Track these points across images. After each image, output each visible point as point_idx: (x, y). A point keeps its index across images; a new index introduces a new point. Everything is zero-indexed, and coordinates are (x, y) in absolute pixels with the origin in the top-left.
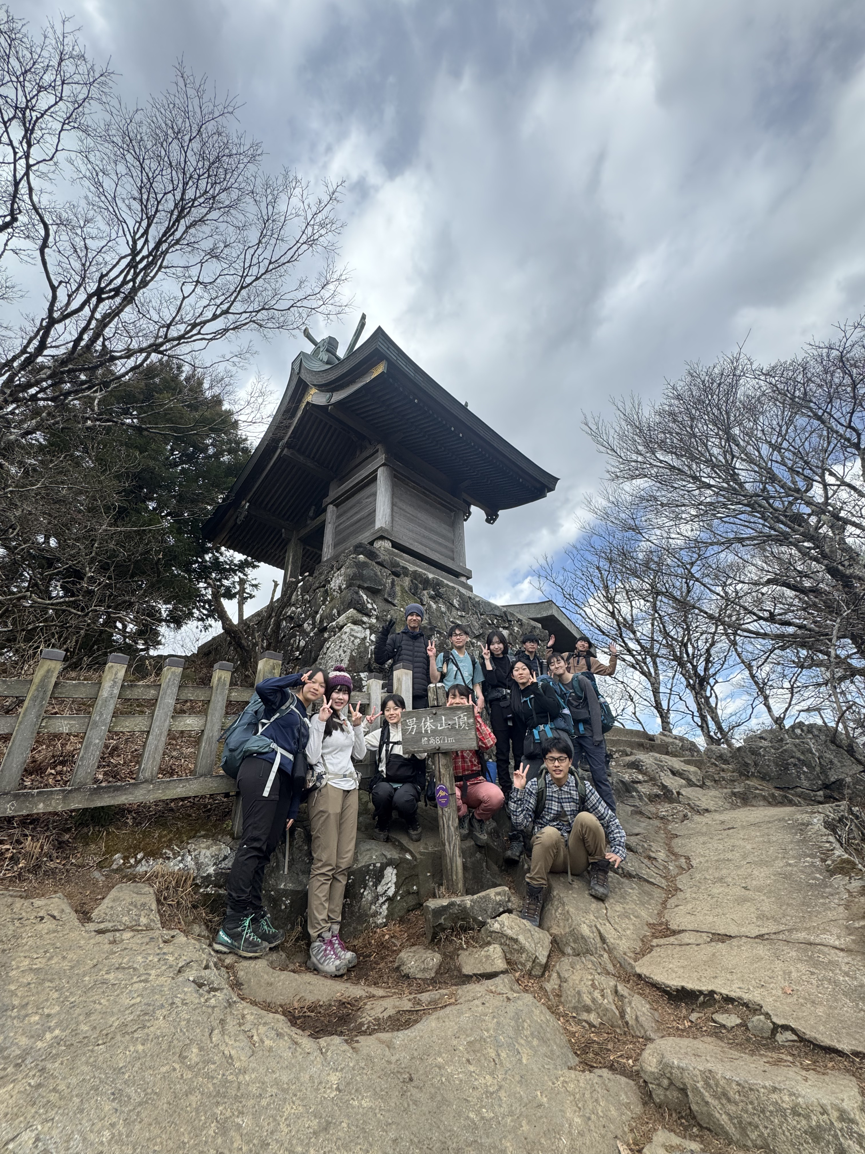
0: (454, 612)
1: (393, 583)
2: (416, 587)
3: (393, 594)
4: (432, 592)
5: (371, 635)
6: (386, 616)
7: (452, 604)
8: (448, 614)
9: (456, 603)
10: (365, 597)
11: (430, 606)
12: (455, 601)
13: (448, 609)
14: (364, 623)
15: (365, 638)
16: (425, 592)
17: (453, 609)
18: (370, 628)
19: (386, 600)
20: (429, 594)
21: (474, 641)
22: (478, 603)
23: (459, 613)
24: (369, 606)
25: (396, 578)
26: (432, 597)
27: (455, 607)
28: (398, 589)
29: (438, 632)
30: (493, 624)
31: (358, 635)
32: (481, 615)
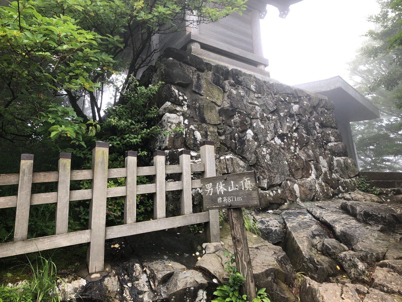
0: (252, 95)
1: (199, 78)
2: (219, 79)
3: (199, 87)
4: (233, 81)
5: (184, 120)
6: (195, 104)
7: (249, 89)
8: (246, 97)
9: (253, 87)
10: (176, 91)
11: (231, 93)
12: (252, 86)
13: (246, 93)
14: (178, 111)
15: (180, 123)
16: (226, 82)
17: (251, 93)
18: (183, 115)
19: (195, 92)
20: (229, 83)
21: (270, 116)
22: (272, 85)
23: (256, 95)
24: (181, 98)
25: (200, 74)
26: (232, 85)
27: (252, 90)
28: (203, 82)
29: (239, 112)
30: (285, 100)
31: (174, 121)
32: (275, 95)
